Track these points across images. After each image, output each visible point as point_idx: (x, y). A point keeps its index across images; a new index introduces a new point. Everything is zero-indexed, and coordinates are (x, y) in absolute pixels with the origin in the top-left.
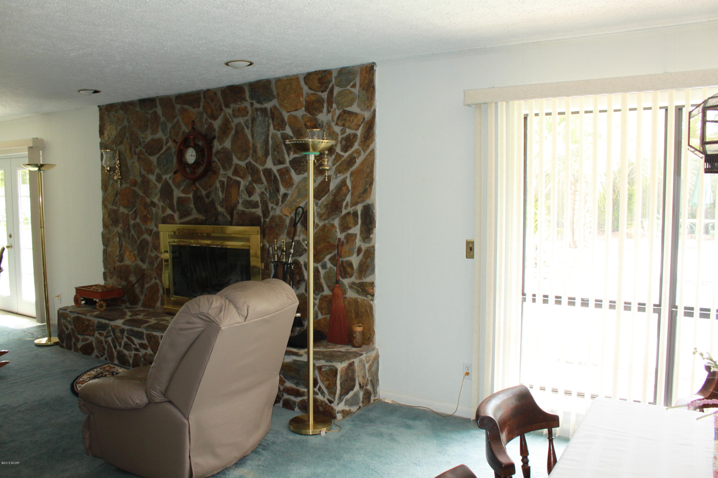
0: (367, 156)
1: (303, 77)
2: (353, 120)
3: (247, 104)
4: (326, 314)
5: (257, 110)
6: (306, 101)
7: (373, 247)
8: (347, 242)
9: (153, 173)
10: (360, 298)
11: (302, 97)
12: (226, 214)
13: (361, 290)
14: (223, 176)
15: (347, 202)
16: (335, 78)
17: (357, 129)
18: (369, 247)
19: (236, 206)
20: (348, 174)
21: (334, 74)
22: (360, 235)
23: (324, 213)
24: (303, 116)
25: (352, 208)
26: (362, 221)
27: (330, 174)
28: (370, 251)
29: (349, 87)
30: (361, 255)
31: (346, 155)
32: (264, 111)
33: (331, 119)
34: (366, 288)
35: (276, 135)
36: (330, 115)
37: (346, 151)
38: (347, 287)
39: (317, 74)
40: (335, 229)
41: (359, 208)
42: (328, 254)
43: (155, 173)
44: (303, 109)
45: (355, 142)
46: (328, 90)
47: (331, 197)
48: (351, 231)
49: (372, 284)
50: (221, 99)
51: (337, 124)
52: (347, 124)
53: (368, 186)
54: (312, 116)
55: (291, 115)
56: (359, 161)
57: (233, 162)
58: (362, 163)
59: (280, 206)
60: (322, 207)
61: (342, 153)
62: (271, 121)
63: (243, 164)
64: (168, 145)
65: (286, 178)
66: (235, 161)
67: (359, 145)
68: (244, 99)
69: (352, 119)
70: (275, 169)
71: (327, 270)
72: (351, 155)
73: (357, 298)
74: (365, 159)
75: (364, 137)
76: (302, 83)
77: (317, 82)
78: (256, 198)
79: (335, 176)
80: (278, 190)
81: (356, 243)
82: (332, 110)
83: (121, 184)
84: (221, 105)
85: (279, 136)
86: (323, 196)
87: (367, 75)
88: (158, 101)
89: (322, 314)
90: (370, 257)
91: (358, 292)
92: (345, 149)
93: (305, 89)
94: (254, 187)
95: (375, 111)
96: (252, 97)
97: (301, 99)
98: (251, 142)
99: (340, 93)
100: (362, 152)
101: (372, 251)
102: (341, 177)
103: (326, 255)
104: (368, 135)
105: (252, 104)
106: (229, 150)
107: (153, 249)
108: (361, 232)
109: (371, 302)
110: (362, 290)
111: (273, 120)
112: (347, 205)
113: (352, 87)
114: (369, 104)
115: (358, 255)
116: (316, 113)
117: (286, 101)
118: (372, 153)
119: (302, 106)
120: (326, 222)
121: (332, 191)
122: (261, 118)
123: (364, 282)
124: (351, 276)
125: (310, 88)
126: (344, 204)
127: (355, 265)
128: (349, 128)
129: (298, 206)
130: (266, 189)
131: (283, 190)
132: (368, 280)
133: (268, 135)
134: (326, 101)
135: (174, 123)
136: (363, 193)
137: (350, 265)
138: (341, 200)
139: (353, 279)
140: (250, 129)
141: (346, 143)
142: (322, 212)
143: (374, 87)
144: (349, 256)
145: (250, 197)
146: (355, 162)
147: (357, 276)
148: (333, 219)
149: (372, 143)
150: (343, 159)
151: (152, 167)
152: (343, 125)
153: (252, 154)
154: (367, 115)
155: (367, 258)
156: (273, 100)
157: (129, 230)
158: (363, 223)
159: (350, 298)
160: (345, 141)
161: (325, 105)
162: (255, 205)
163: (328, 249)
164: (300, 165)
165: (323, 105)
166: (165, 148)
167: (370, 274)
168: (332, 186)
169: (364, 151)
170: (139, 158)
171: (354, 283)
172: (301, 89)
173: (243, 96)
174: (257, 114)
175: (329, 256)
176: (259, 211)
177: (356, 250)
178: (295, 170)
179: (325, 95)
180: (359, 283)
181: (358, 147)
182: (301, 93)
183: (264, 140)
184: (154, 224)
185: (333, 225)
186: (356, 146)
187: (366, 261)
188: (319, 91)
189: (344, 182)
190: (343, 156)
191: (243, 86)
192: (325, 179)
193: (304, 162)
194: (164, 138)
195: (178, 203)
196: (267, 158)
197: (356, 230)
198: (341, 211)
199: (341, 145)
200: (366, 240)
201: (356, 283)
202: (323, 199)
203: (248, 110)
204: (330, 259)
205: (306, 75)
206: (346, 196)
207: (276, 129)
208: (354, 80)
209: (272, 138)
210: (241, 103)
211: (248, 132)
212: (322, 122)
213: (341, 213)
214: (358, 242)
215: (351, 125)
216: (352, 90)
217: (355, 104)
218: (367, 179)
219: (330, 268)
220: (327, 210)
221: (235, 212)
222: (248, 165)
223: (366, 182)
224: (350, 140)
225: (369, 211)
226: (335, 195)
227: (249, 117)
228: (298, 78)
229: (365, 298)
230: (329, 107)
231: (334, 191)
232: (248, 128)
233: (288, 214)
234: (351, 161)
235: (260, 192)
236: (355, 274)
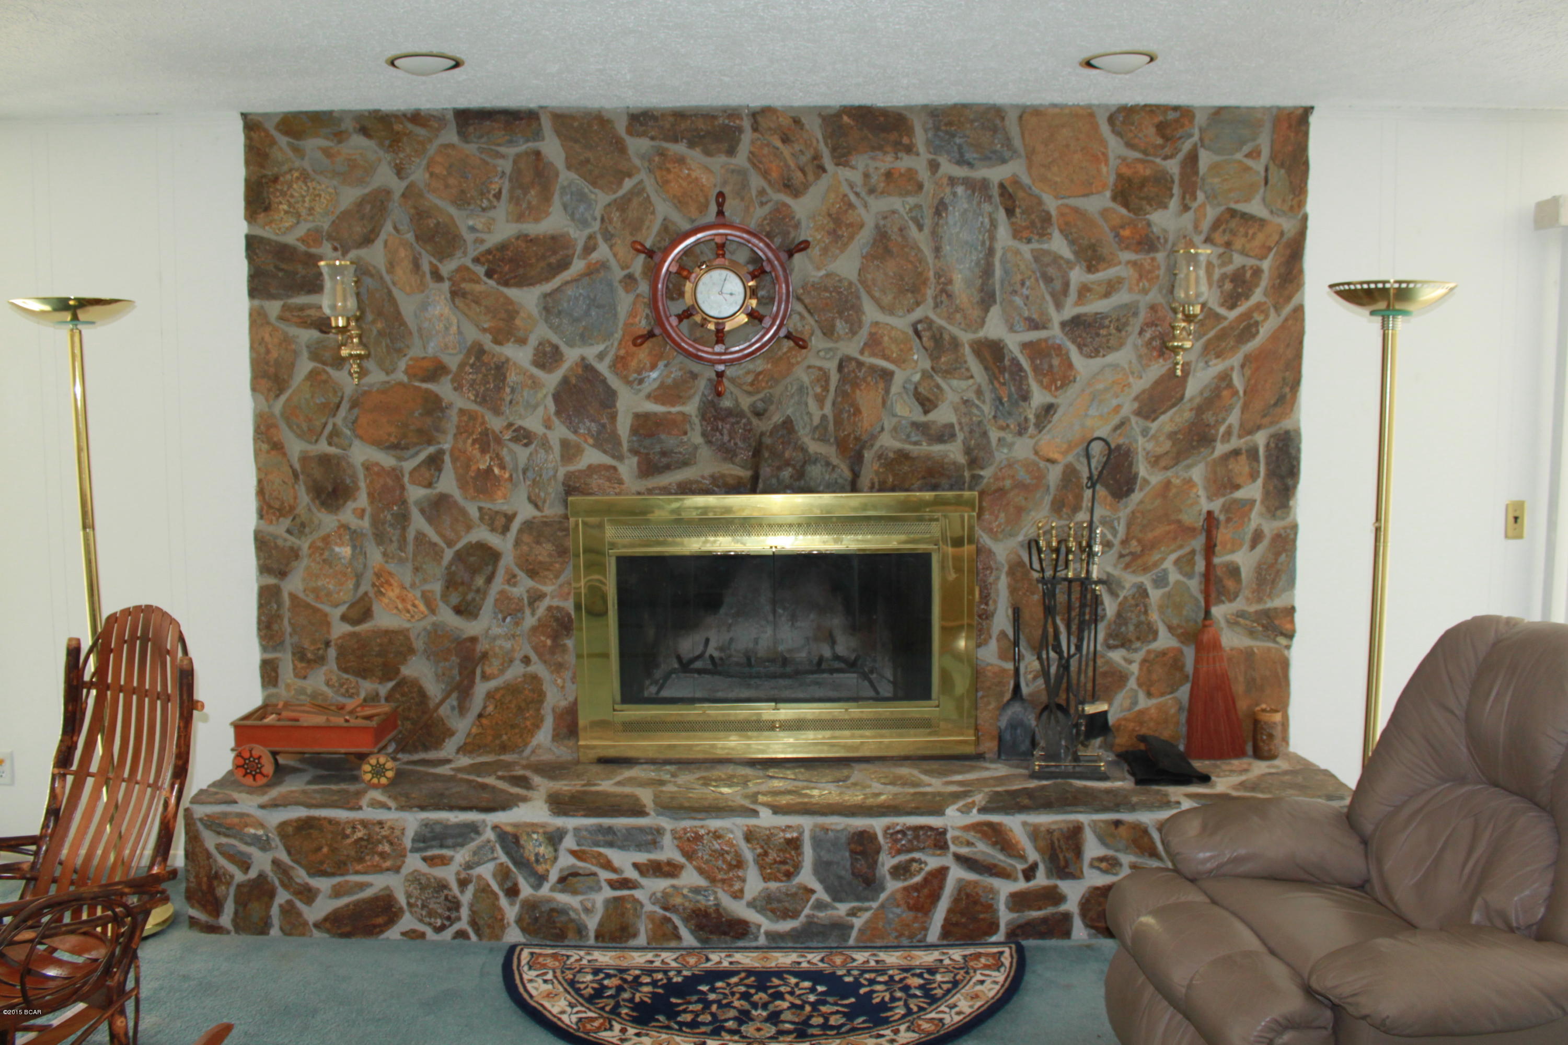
0: (1286, 320)
1: (1107, 114)
2: (1254, 234)
3: (918, 163)
4: (1162, 694)
5: (952, 181)
6: (1120, 176)
7: (1294, 527)
8: (1228, 520)
9: (522, 341)
10: (1258, 645)
11: (1107, 164)
12: (835, 461)
13: (1260, 629)
14: (822, 354)
15: (1230, 427)
16: (1201, 129)
17: (1263, 258)
18: (1285, 528)
19: (874, 437)
20: (1235, 360)
21: (1200, 119)
22: (1262, 502)
23: (1167, 453)
24: (1104, 213)
25: (1243, 440)
26: (1268, 469)
27: (1187, 360)
28: (1288, 535)
29: (1239, 156)
30: (1261, 548)
31: (1233, 315)
32: (980, 188)
33: (1190, 227)
34: (1277, 622)
35: (1017, 252)
36: (1190, 215)
37: (1232, 307)
38: (1223, 624)
39: (1152, 112)
40: (1195, 490)
41: (1261, 439)
42: (1174, 551)
43: (533, 341)
44: (1108, 194)
45: (1257, 285)
46: (1180, 156)
47: (1188, 415)
48: (1239, 494)
49: (1290, 611)
50: (818, 141)
51: (1208, 240)
52: (1238, 243)
53: (1287, 390)
54: (1131, 215)
55: (1067, 206)
56: (1265, 330)
57: (864, 318)
58: (1274, 337)
59: (1031, 437)
60: (1161, 439)
61: (1222, 311)
62: (1001, 215)
63: (901, 323)
64: (594, 256)
65: (1051, 366)
66: (871, 313)
67: (1265, 294)
68: (909, 149)
69: (1251, 232)
70: (1013, 342)
71: (1167, 589)
72: (1247, 315)
73: (1251, 648)
74: (1283, 327)
75: (1280, 276)
76: (1105, 129)
77: (1152, 131)
78: (943, 415)
79: (1201, 364)
80: (1025, 397)
81: (1249, 519)
82: (1195, 205)
83: (363, 373)
84: (817, 157)
85: (1028, 256)
86: (1164, 413)
87: (1292, 135)
88: (546, 123)
89: (1149, 695)
90: (1285, 550)
91: (1252, 633)
92: (1232, 301)
93: (1115, 146)
94: (938, 386)
95: (1305, 218)
96: (934, 147)
97: (1104, 169)
98: (931, 266)
99: (1215, 168)
100: (1272, 311)
101: (1292, 536)
102: (1217, 367)
103: (1169, 554)
104: (1289, 273)
105: (934, 166)
106: (851, 284)
107: (517, 571)
108: (1267, 494)
109: (1286, 652)
110: (1263, 626)
111: (1010, 212)
112: (1228, 433)
113: (1248, 155)
114: (1295, 203)
115: (1253, 546)
116: (1148, 208)
117: (1055, 169)
118: (1299, 311)
119: (1104, 186)
120: (1169, 473)
121: (1191, 400)
122: (966, 206)
123: (1269, 609)
124: (1233, 598)
125: (1130, 145)
126: (1222, 429)
127: (1246, 573)
128: (1243, 253)
129: (1090, 437)
130: (979, 392)
131: (1039, 397)
132: (1277, 603)
133: (991, 252)
134: (1177, 178)
135: (621, 193)
136: (1276, 404)
137: (1234, 571)
138: (1217, 421)
139: (1239, 604)
140: (926, 230)
141: (1235, 287)
142: (1160, 450)
143: (1306, 164)
144: (1233, 551)
145: (926, 412)
146: (1258, 332)
147: (1250, 596)
148: (1189, 467)
149: (1297, 291)
150: (1225, 324)
151: (518, 322)
152: (1228, 244)
153: (935, 298)
154: (1288, 226)
155: (1277, 554)
156: (1011, 164)
157: (403, 519)
158: (1271, 474)
159: (1232, 649)
160: (1232, 281)
161: (1176, 190)
162: (944, 435)
163: (1175, 539)
164: (1098, 335)
165: (1171, 189)
166: (578, 266)
167: (1284, 590)
168: (1193, 388)
169: (1278, 309)
170: (456, 294)
171: (1242, 614)
172: (1103, 142)
173: (905, 140)
174: (954, 194)
175: (1174, 557)
176: (954, 452)
177: (1248, 537)
178: (1080, 347)
179: (1173, 167)
180: (1256, 612)
181: (1263, 299)
182: (1103, 154)
183: (978, 263)
184: (526, 496)
185: (1189, 482)
186: (1258, 296)
187: (1276, 560)
188: (1156, 156)
189: (1225, 377)
190: (1225, 318)
191: (905, 112)
192: (1174, 370)
193: (1108, 327)
194: (578, 236)
195: (634, 431)
196: (987, 310)
197: (1253, 491)
198: (1214, 448)
199: (1222, 292)
200: (1279, 513)
201: (1250, 613)
202: (1163, 418)
203: (920, 179)
204: (1177, 562)
205: (1113, 109)
206: (1229, 409)
207: (1020, 239)
208: (1254, 139)
209: (1003, 261)
210: (897, 158)
211: (921, 239)
212: (1165, 231)
213: (1213, 452)
214: (1256, 519)
215: (1248, 246)
216: (1250, 162)
217: (1258, 198)
218: (1287, 373)
219: (1177, 583)
220: (1174, 444)
221: (868, 455)
222: (920, 327)
223: (1284, 379)
224: (1244, 282)
225: (1287, 446)
226: (1200, 410)
227: (926, 199)
228: (1092, 115)
229: (1271, 645)
230: (1188, 196)
231: (1198, 400)
232: (920, 228)
233: (1056, 456)
234: (1247, 330)
235: (957, 399)
236: (1246, 592)
